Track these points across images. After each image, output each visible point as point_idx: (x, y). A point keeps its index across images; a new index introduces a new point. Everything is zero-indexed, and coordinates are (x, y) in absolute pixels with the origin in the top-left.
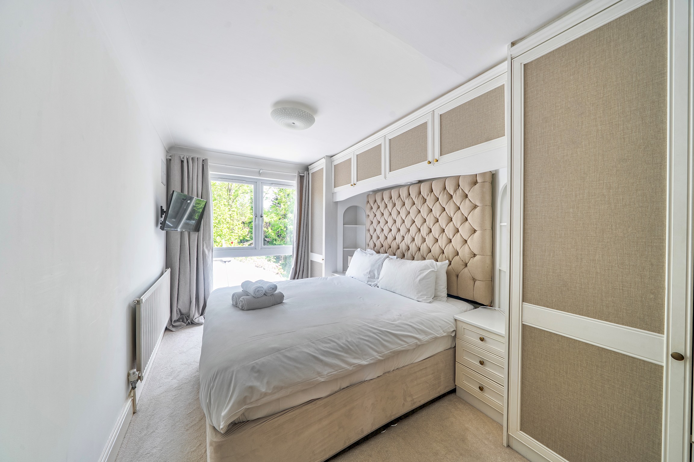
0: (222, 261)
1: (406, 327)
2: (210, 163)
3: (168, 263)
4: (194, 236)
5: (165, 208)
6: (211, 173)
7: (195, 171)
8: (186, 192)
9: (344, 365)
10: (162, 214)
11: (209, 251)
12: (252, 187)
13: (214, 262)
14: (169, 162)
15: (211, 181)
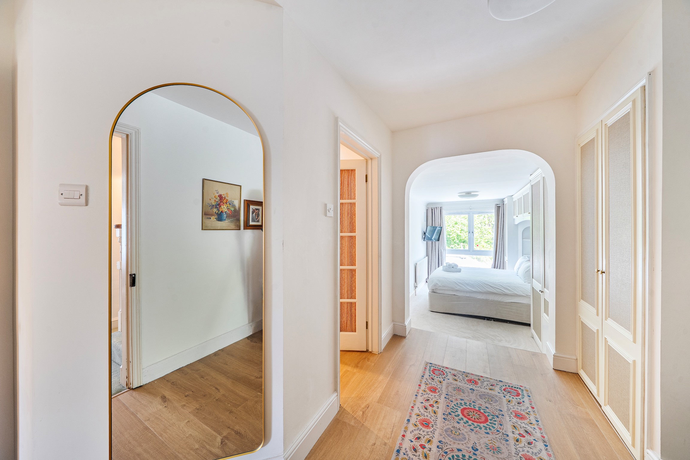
0: (460, 257)
1: (499, 285)
2: (444, 208)
3: (427, 255)
4: (437, 243)
5: (425, 232)
6: (444, 212)
7: (437, 212)
8: (433, 225)
9: (465, 288)
10: (424, 234)
11: (444, 250)
12: (467, 216)
13: (446, 257)
14: (427, 210)
15: (445, 216)
